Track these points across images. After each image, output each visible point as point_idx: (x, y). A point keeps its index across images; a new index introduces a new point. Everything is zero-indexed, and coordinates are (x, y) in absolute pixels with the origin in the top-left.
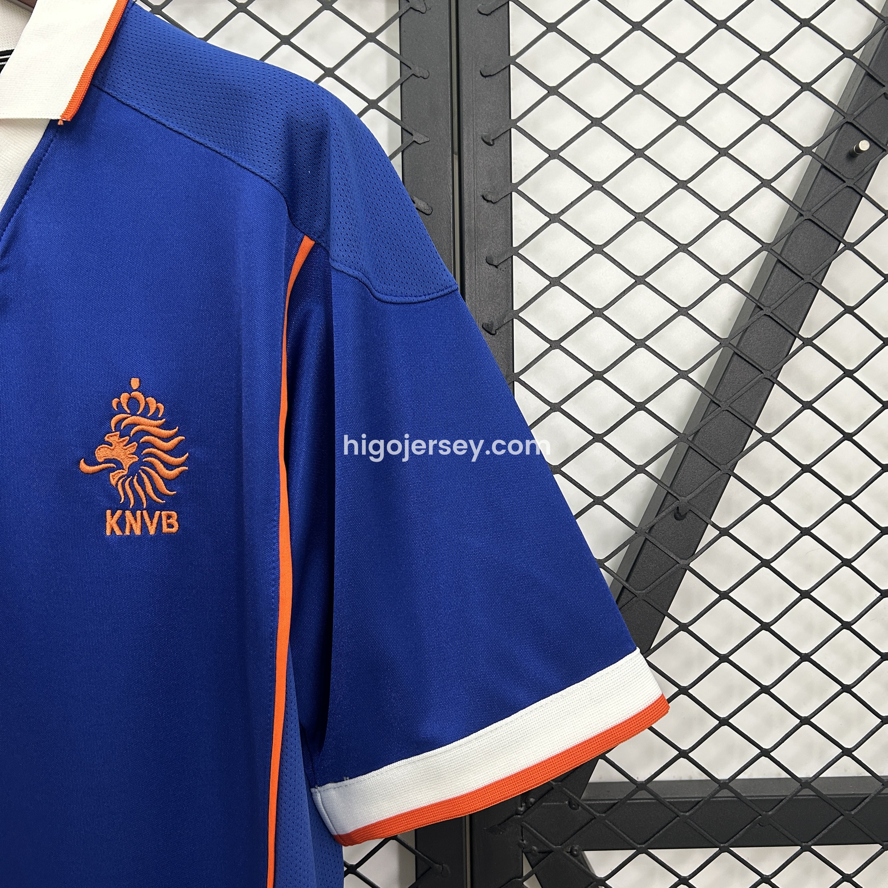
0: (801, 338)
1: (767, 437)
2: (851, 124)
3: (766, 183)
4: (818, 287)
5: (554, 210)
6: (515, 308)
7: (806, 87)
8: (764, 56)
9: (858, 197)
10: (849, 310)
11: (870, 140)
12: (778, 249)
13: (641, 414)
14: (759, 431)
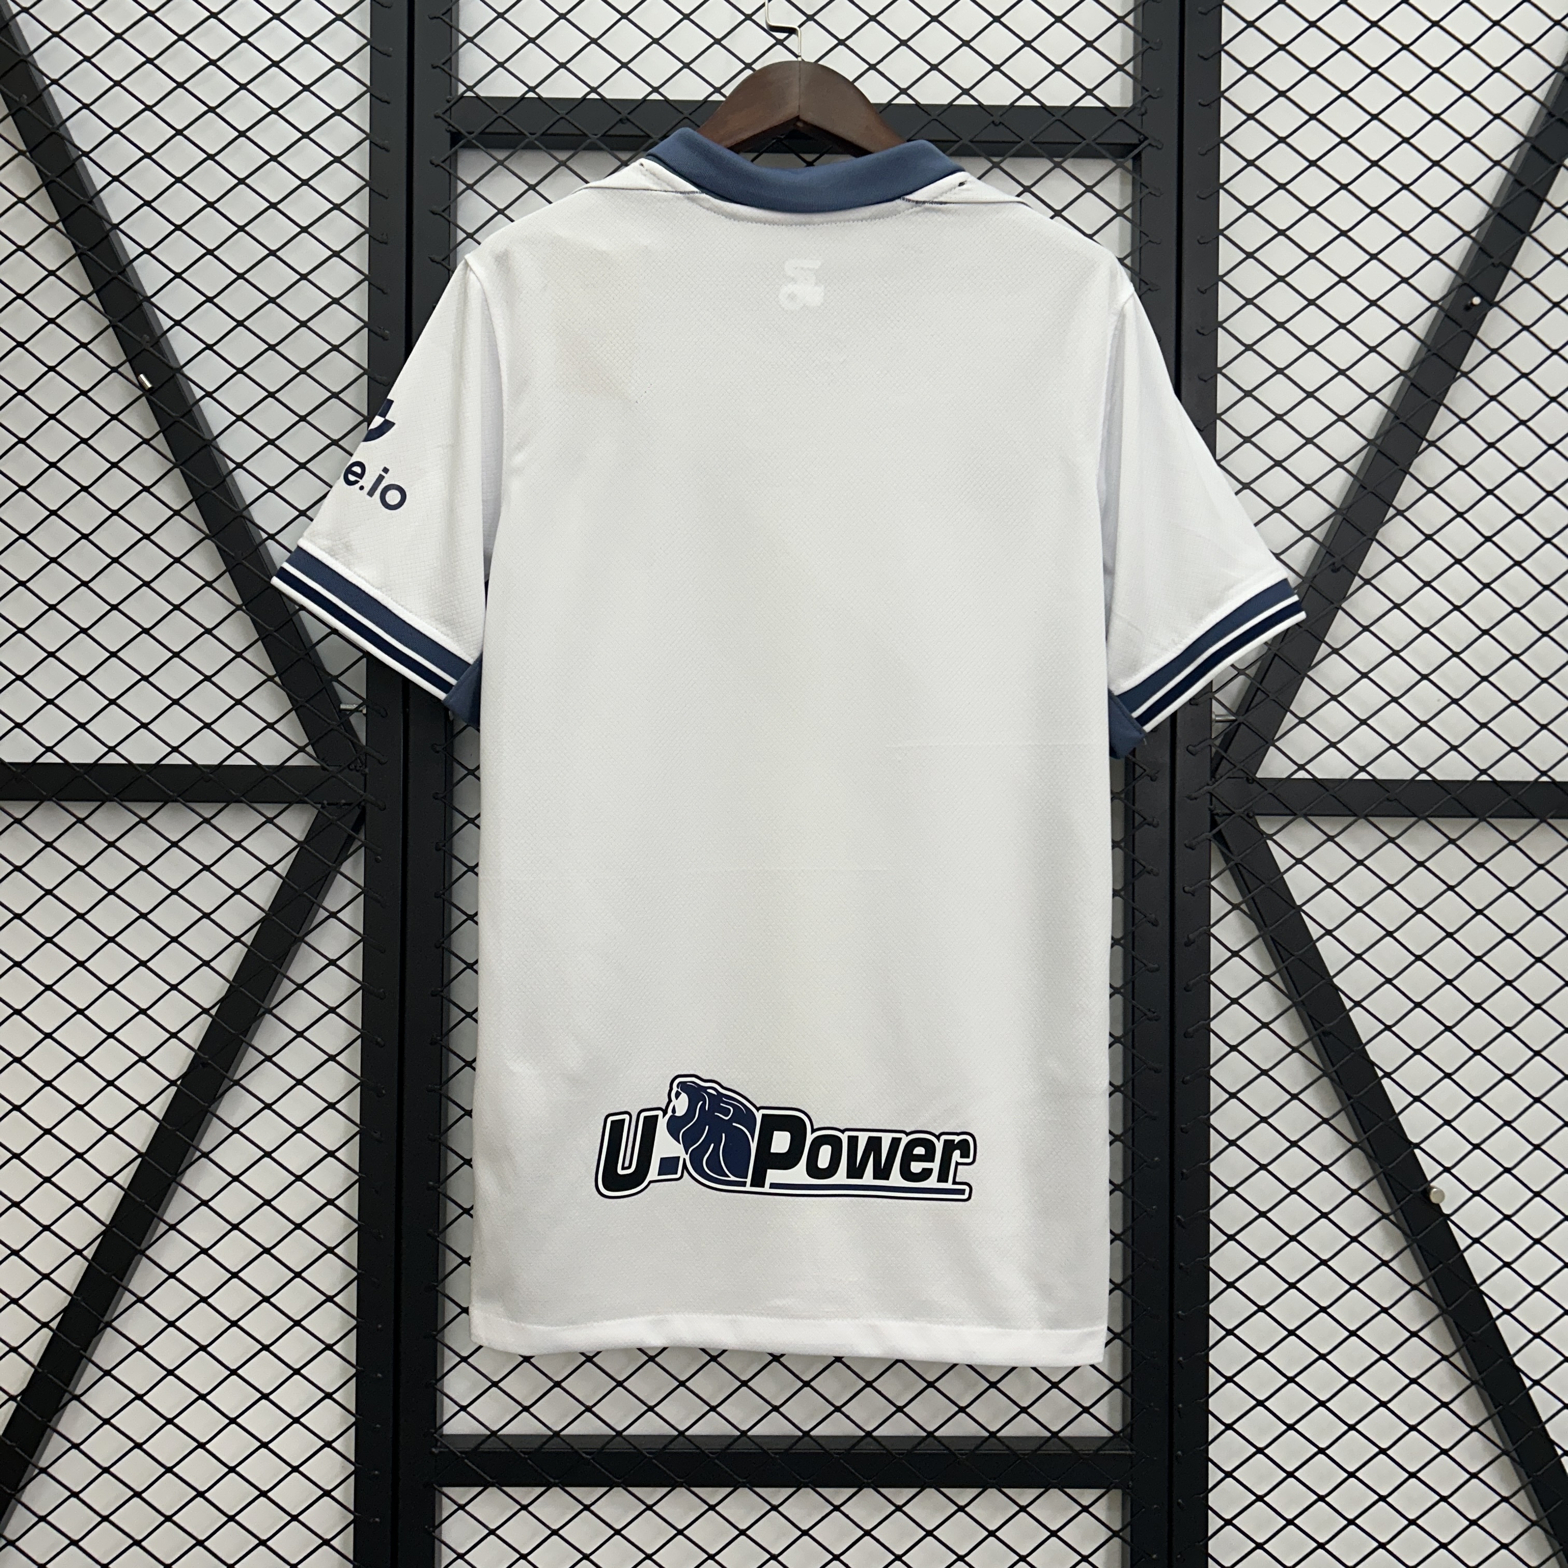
0: (1427, 441)
1: (1400, 513)
2: (1468, 285)
3: (1404, 327)
4: (1441, 404)
5: (1249, 342)
6: (1219, 411)
7: (1435, 257)
8: (1405, 234)
9: (1469, 338)
10: (1463, 421)
11: (1481, 297)
12: (1412, 375)
13: (1309, 492)
14: (1395, 508)
